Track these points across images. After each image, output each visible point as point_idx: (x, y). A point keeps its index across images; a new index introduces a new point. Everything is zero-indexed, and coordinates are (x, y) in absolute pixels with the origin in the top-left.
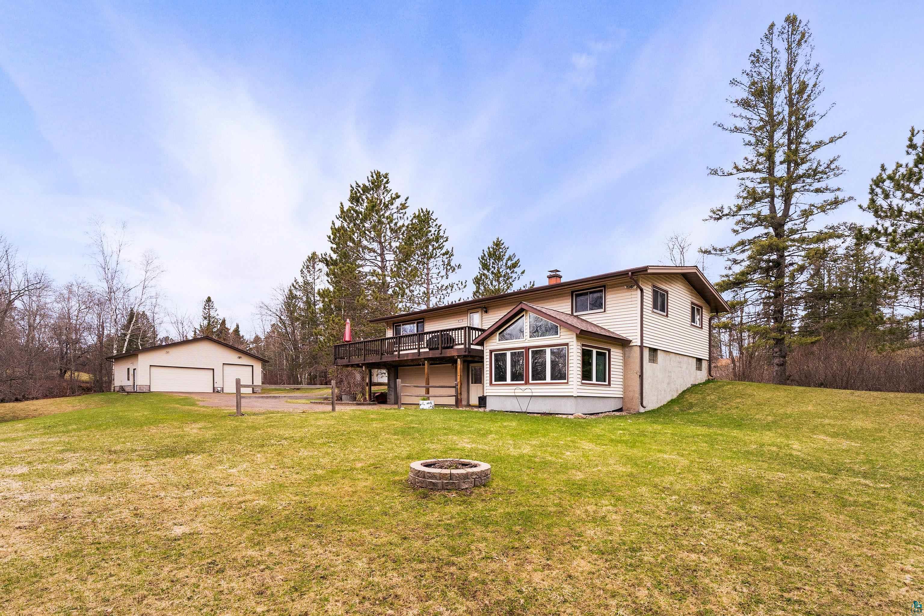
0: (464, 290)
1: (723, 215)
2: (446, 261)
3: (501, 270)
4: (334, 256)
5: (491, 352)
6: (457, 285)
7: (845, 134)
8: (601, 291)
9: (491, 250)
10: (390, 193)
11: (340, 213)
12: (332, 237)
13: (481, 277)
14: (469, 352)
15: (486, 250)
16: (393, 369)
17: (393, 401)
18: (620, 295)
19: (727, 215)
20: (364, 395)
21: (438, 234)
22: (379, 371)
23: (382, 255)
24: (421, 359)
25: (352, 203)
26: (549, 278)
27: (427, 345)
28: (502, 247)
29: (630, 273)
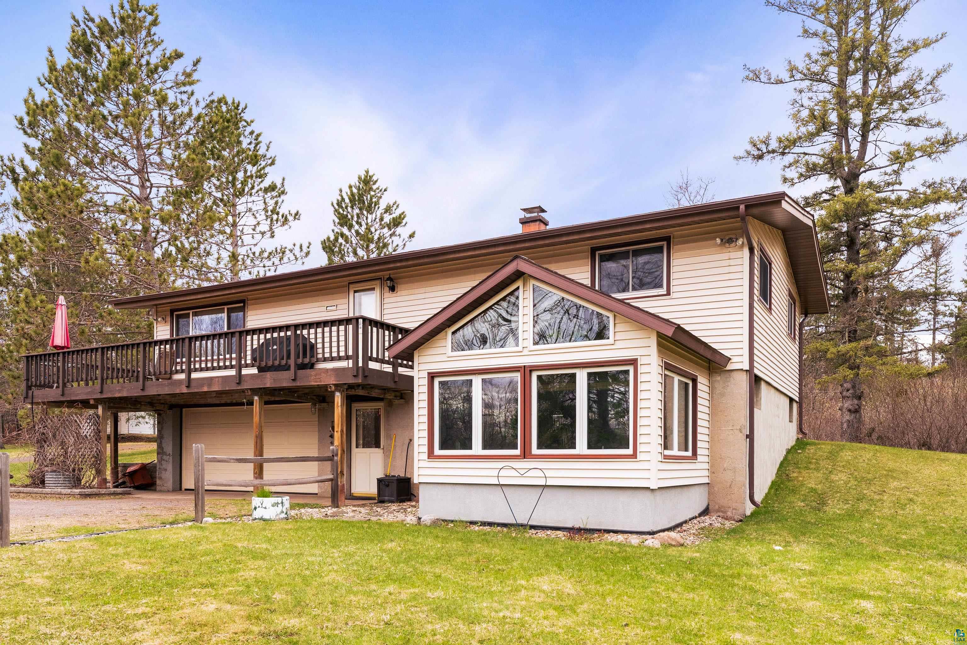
0: (305, 260)
1: (769, 152)
2: (271, 203)
3: (373, 229)
4: (33, 165)
5: (432, 377)
6: (291, 251)
7: (943, 35)
8: (659, 250)
9: (355, 191)
10: (160, 48)
11: (47, 74)
12: (26, 119)
13: (336, 239)
14: (365, 377)
15: (346, 190)
16: (170, 412)
17: (169, 485)
18: (706, 258)
19: (773, 151)
20: (99, 472)
21: (256, 150)
22: (131, 414)
23: (141, 172)
24: (243, 391)
25: (75, 56)
26: (522, 223)
27: (254, 359)
28: (374, 187)
29: (742, 207)
